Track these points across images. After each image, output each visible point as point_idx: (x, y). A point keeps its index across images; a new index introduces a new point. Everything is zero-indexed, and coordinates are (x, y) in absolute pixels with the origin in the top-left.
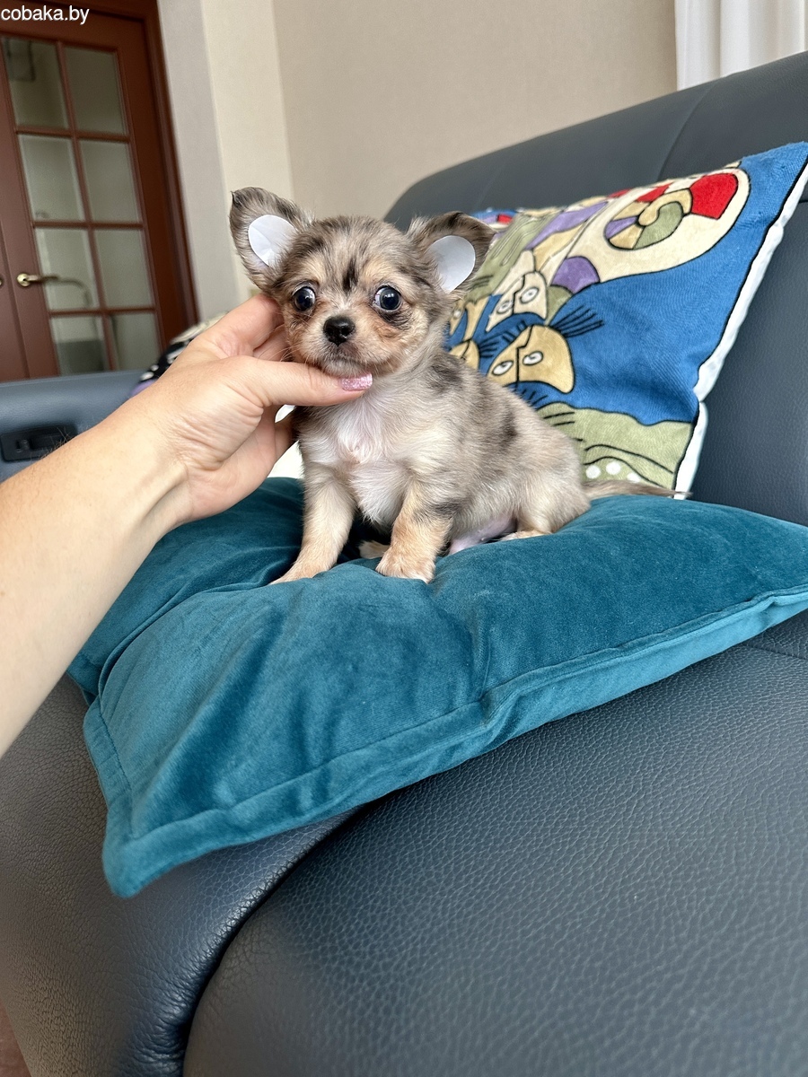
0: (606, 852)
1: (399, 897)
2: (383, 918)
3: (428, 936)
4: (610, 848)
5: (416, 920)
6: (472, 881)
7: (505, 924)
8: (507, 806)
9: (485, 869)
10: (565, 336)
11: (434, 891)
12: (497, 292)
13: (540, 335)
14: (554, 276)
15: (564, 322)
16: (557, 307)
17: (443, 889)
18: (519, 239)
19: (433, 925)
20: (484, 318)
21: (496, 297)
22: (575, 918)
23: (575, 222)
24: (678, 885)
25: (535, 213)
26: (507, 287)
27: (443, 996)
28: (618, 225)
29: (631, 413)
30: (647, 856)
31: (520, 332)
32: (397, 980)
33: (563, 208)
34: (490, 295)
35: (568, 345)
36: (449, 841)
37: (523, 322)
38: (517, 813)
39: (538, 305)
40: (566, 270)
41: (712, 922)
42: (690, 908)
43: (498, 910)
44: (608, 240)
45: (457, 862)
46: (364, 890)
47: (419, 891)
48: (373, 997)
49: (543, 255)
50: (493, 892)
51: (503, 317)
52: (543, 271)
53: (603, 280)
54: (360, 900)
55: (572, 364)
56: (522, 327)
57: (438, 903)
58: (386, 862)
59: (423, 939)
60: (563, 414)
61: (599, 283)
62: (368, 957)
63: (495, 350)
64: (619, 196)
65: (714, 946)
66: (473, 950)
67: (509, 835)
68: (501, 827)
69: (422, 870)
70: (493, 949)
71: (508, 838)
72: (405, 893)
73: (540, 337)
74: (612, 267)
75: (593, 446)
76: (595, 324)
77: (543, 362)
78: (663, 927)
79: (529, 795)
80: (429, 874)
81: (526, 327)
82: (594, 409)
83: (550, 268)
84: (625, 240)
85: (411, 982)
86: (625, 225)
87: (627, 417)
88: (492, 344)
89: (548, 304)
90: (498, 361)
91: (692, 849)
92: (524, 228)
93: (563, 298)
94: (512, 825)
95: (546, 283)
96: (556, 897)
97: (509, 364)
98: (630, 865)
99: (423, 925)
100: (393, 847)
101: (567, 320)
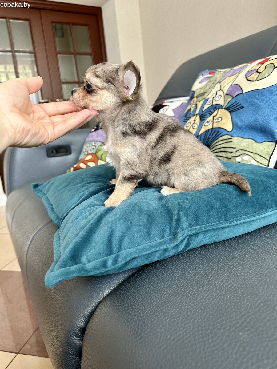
0: (221, 282)
1: (151, 292)
2: (144, 298)
3: (157, 304)
4: (223, 281)
5: (155, 299)
6: (175, 288)
7: (183, 302)
8: (191, 266)
9: (180, 285)
10: (230, 112)
11: (162, 291)
12: (207, 98)
13: (221, 112)
14: (227, 92)
15: (230, 107)
16: (227, 102)
17: (165, 290)
18: (216, 79)
19: (160, 301)
20: (202, 107)
21: (207, 99)
22: (207, 302)
23: (235, 73)
24: (244, 294)
25: (222, 70)
26: (210, 96)
27: (159, 322)
28: (251, 72)
29: (253, 139)
30: (235, 285)
31: (215, 111)
32: (146, 317)
33: (232, 68)
34: (205, 99)
35: (231, 115)
36: (169, 276)
37: (215, 108)
38: (193, 269)
39: (221, 102)
40: (231, 89)
41: (253, 307)
42: (247, 302)
43: (181, 298)
44: (247, 78)
45: (171, 282)
46: (140, 289)
47: (157, 290)
48: (138, 321)
49: (223, 84)
50: (181, 292)
51: (209, 106)
52: (223, 90)
53: (244, 92)
54: (138, 292)
55: (232, 122)
56: (215, 109)
57: (163, 294)
58: (148, 281)
59: (156, 305)
60: (228, 139)
61: (242, 93)
62: (138, 309)
63: (206, 117)
64: (252, 63)
65: (253, 314)
66: (171, 309)
67: (189, 275)
68: (187, 272)
69: (159, 284)
70: (178, 309)
71: (189, 276)
72: (153, 291)
73: (222, 112)
74: (247, 87)
75: (239, 150)
76: (240, 107)
77: (222, 121)
78: (236, 307)
79: (199, 264)
80: (161, 286)
81: (216, 109)
82: (240, 137)
83: (226, 89)
84: (253, 78)
85: (150, 318)
86: (253, 73)
87: (251, 140)
88: (205, 115)
89: (224, 101)
90: (206, 121)
91: (252, 283)
92: (218, 76)
93: (230, 99)
94: (191, 272)
95: (224, 94)
96: (201, 295)
97: (210, 122)
98: (229, 287)
99: (157, 301)
100: (151, 277)
101: (231, 106)
